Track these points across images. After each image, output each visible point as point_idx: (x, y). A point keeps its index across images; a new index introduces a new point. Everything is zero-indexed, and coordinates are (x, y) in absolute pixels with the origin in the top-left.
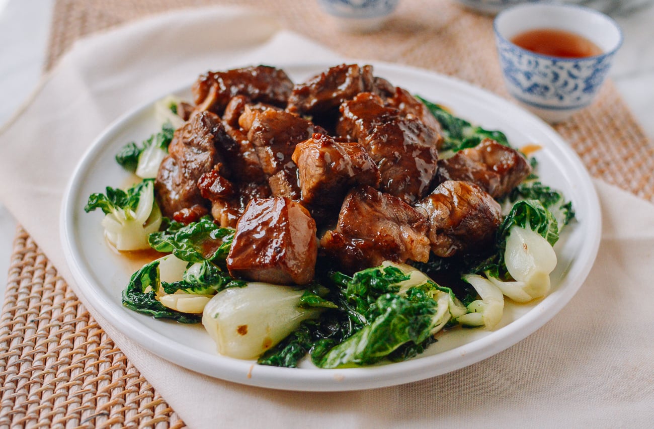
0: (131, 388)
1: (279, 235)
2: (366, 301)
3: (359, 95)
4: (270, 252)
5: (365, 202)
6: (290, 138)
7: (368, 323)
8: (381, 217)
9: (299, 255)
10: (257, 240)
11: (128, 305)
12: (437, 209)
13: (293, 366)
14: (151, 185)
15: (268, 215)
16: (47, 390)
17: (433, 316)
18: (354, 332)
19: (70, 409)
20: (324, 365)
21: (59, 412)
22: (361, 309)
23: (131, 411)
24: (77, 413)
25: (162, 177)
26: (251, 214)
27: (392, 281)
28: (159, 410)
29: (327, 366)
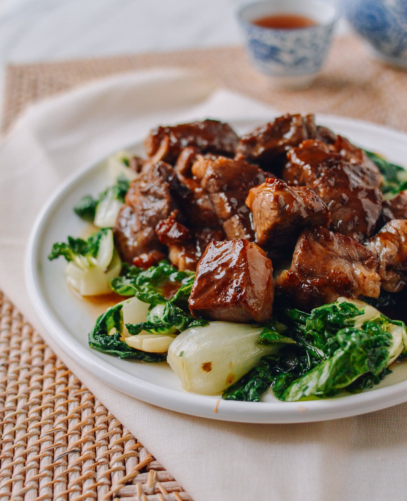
0: (100, 425)
1: (239, 275)
2: (324, 336)
3: (304, 142)
4: (231, 292)
5: (318, 242)
6: (242, 184)
7: (326, 357)
8: (334, 255)
9: (258, 293)
10: (218, 280)
11: (95, 347)
12: (385, 247)
13: (257, 400)
14: (110, 233)
15: (227, 256)
16: (20, 429)
17: (388, 348)
18: (313, 366)
19: (43, 447)
20: (286, 398)
21: (32, 450)
22: (318, 343)
23: (101, 448)
24: (50, 450)
25: (120, 225)
26: (211, 256)
27: (347, 316)
28: (129, 446)
29: (289, 400)
